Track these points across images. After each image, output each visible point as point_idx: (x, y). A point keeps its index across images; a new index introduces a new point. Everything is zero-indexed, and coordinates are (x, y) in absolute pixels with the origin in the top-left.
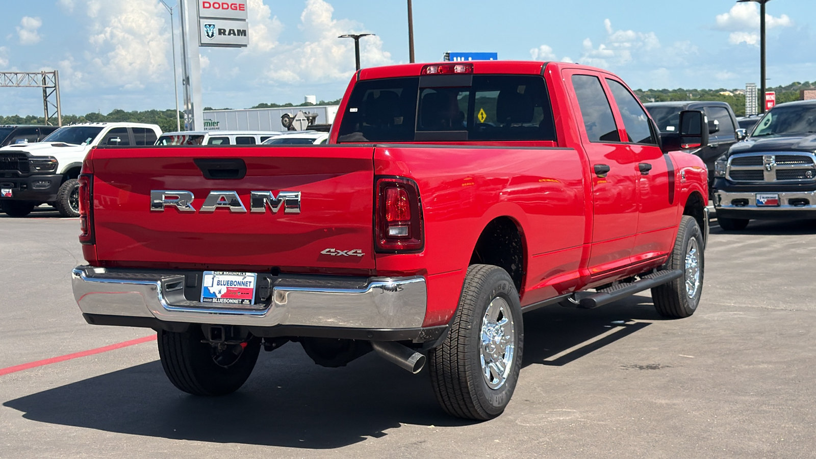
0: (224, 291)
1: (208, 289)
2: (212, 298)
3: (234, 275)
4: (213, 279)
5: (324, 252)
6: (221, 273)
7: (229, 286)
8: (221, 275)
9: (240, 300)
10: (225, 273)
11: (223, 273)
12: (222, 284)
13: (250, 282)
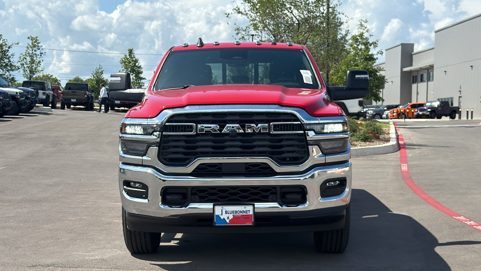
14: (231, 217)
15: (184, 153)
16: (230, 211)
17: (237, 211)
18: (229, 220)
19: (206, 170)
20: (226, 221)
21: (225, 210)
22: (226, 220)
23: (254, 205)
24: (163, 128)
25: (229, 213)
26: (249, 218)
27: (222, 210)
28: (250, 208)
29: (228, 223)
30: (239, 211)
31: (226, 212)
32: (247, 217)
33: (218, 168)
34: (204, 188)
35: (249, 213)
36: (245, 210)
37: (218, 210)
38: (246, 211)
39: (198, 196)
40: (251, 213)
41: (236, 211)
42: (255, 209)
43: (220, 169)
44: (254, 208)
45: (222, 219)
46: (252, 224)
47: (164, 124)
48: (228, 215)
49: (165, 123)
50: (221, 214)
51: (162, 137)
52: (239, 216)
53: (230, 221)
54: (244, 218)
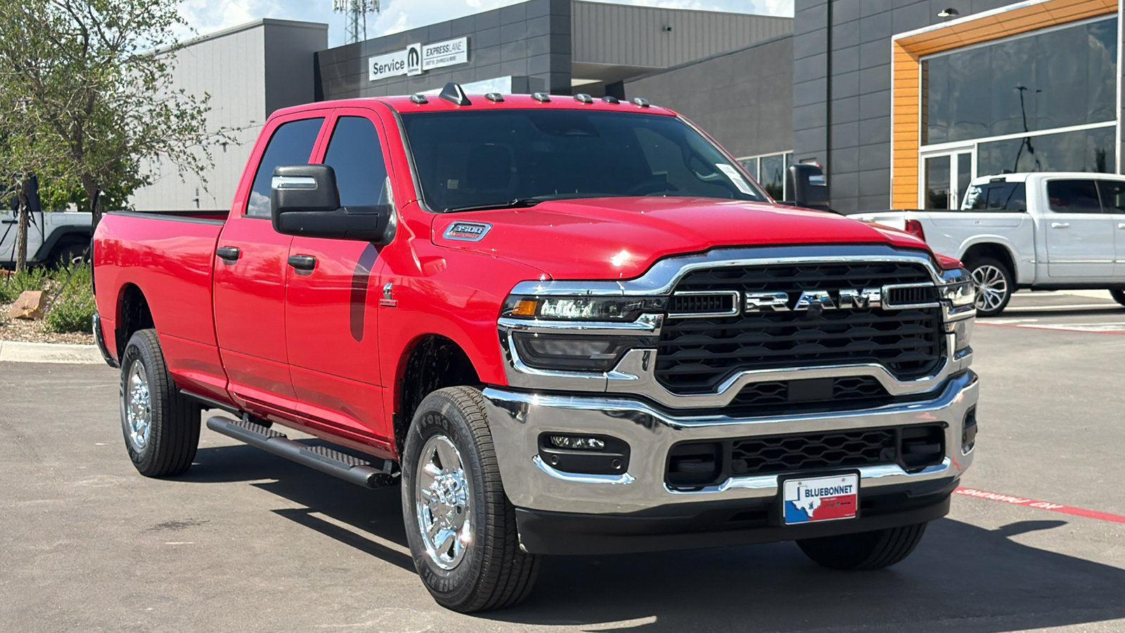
14: (817, 502)
15: (708, 362)
16: (815, 490)
17: (829, 488)
18: (812, 510)
19: (755, 399)
20: (806, 513)
21: (806, 488)
22: (808, 510)
23: (859, 473)
24: (669, 303)
25: (813, 493)
26: (849, 503)
27: (799, 489)
28: (851, 480)
29: (810, 517)
30: (832, 488)
31: (808, 493)
32: (846, 501)
33: (779, 394)
34: (754, 440)
35: (850, 491)
36: (842, 485)
37: (792, 489)
38: (846, 486)
39: (745, 459)
40: (854, 491)
41: (827, 489)
42: (862, 480)
43: (785, 394)
44: (859, 479)
45: (797, 509)
46: (854, 517)
47: (669, 294)
48: (810, 499)
49: (673, 292)
50: (797, 499)
51: (667, 323)
52: (832, 499)
53: (815, 513)
54: (842, 504)
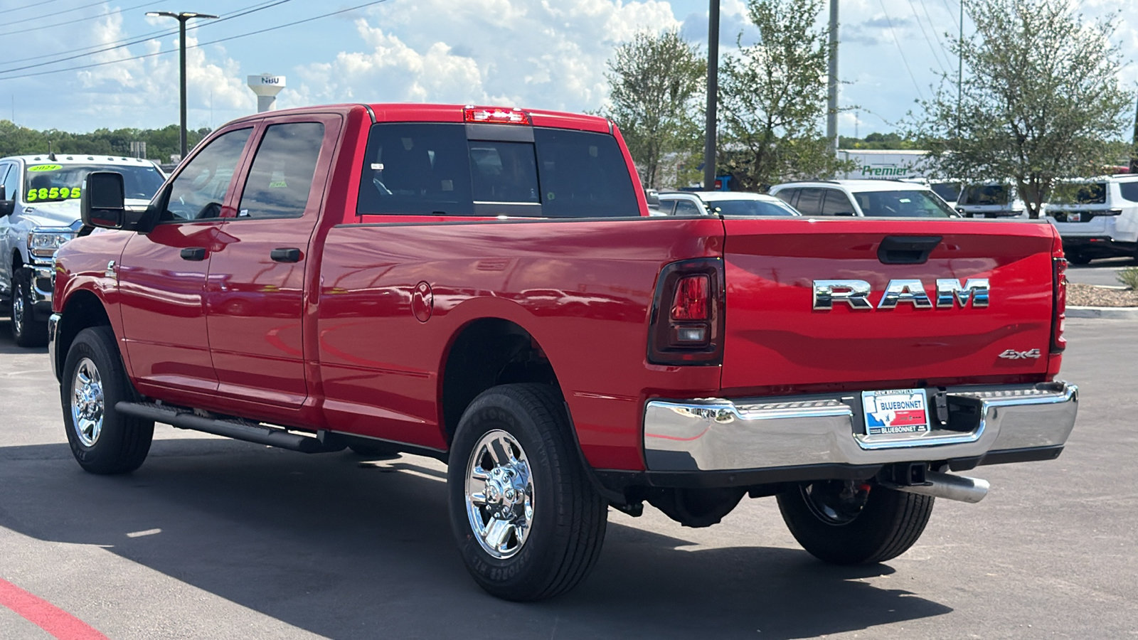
0: (893, 417)
1: (873, 417)
2: (880, 429)
3: (899, 394)
4: (875, 401)
5: (1003, 355)
6: (883, 392)
7: (897, 410)
8: (882, 395)
9: (914, 427)
10: (888, 391)
11: (886, 393)
12: (888, 407)
13: (919, 402)
